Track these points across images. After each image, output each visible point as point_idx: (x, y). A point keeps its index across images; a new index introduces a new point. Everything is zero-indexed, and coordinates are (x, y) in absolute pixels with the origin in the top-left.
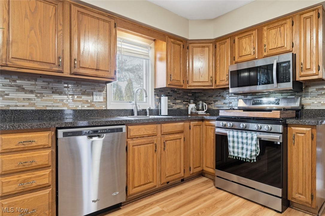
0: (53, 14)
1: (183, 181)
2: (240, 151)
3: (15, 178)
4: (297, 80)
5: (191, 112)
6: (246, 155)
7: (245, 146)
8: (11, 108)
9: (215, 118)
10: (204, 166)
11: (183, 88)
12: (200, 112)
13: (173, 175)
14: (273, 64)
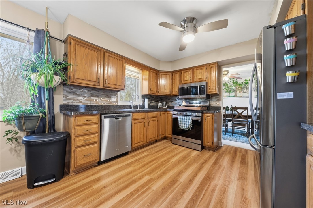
0: (96, 57)
1: (156, 141)
2: (184, 125)
3: (82, 138)
4: (208, 93)
5: (160, 107)
6: (186, 127)
7: (186, 123)
8: (70, 104)
9: (173, 110)
10: (166, 134)
11: (156, 95)
12: (164, 107)
13: (152, 138)
14: (198, 86)
